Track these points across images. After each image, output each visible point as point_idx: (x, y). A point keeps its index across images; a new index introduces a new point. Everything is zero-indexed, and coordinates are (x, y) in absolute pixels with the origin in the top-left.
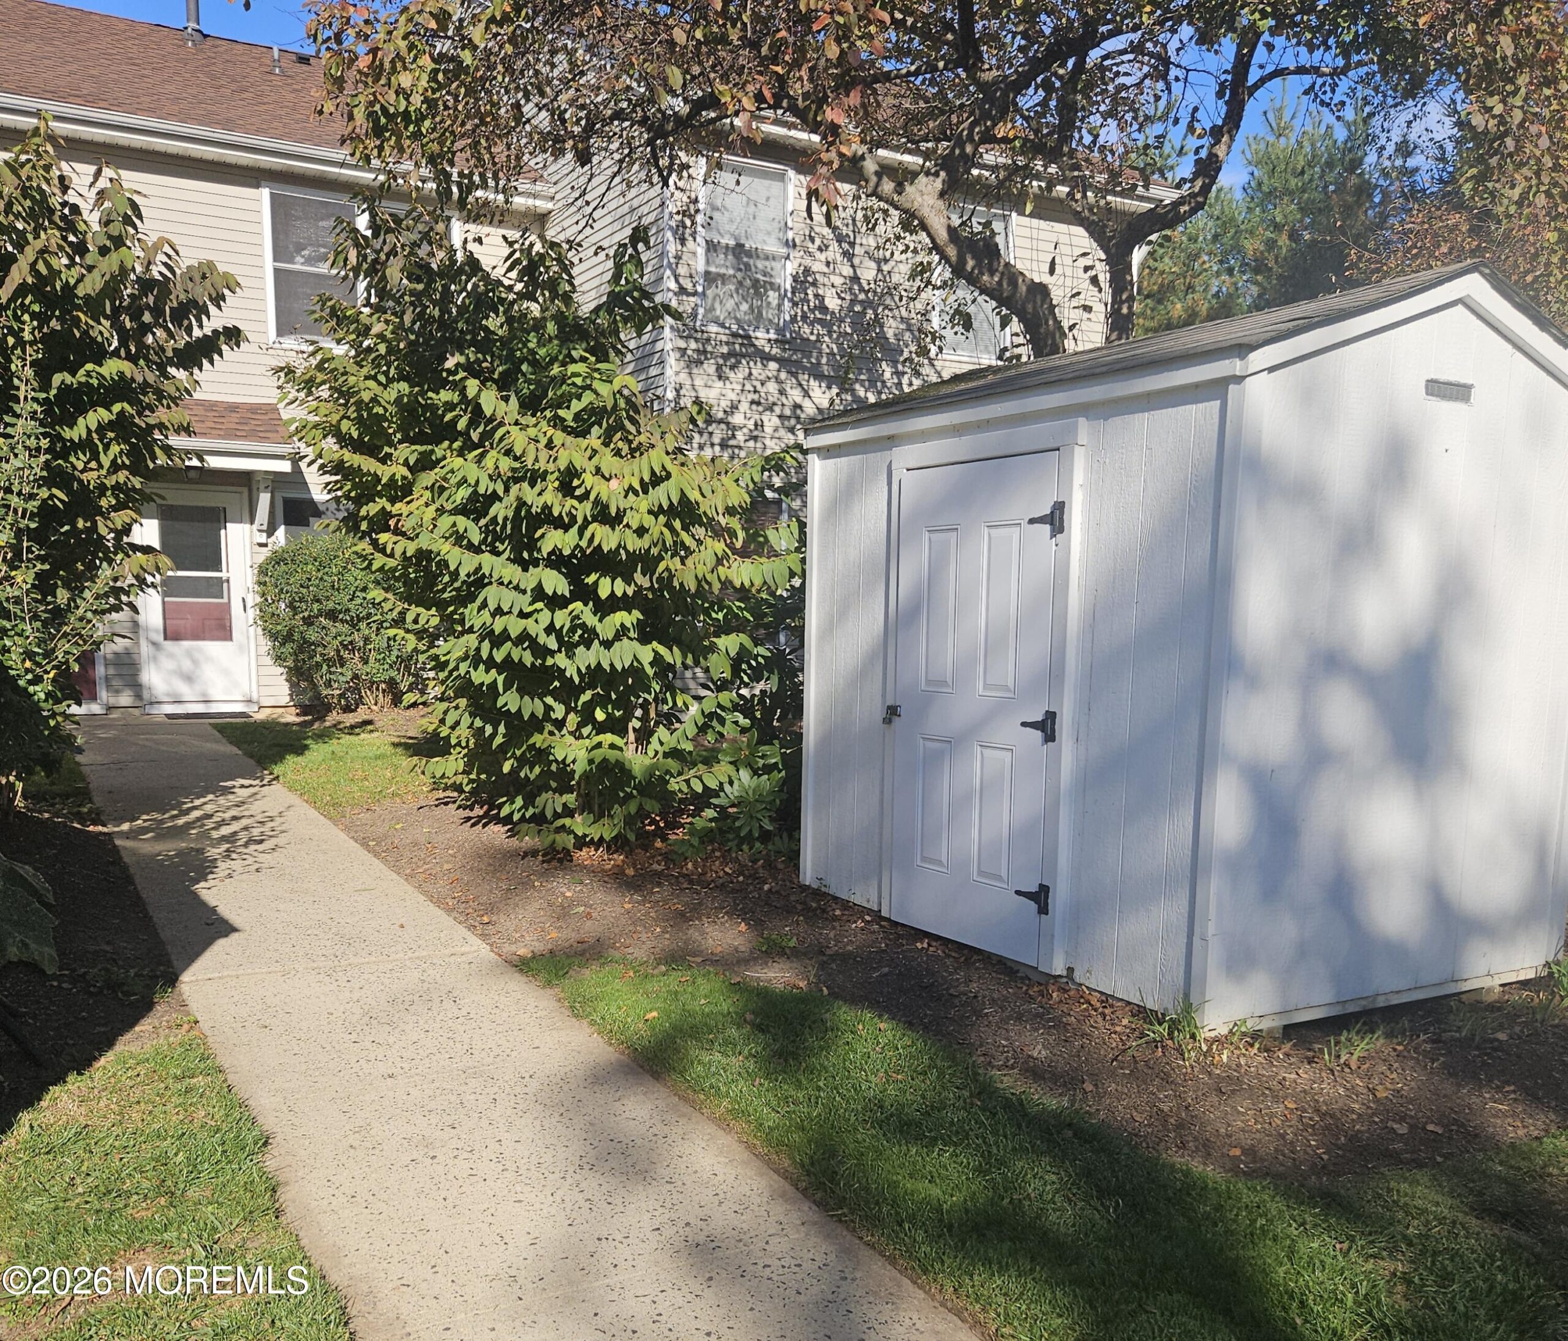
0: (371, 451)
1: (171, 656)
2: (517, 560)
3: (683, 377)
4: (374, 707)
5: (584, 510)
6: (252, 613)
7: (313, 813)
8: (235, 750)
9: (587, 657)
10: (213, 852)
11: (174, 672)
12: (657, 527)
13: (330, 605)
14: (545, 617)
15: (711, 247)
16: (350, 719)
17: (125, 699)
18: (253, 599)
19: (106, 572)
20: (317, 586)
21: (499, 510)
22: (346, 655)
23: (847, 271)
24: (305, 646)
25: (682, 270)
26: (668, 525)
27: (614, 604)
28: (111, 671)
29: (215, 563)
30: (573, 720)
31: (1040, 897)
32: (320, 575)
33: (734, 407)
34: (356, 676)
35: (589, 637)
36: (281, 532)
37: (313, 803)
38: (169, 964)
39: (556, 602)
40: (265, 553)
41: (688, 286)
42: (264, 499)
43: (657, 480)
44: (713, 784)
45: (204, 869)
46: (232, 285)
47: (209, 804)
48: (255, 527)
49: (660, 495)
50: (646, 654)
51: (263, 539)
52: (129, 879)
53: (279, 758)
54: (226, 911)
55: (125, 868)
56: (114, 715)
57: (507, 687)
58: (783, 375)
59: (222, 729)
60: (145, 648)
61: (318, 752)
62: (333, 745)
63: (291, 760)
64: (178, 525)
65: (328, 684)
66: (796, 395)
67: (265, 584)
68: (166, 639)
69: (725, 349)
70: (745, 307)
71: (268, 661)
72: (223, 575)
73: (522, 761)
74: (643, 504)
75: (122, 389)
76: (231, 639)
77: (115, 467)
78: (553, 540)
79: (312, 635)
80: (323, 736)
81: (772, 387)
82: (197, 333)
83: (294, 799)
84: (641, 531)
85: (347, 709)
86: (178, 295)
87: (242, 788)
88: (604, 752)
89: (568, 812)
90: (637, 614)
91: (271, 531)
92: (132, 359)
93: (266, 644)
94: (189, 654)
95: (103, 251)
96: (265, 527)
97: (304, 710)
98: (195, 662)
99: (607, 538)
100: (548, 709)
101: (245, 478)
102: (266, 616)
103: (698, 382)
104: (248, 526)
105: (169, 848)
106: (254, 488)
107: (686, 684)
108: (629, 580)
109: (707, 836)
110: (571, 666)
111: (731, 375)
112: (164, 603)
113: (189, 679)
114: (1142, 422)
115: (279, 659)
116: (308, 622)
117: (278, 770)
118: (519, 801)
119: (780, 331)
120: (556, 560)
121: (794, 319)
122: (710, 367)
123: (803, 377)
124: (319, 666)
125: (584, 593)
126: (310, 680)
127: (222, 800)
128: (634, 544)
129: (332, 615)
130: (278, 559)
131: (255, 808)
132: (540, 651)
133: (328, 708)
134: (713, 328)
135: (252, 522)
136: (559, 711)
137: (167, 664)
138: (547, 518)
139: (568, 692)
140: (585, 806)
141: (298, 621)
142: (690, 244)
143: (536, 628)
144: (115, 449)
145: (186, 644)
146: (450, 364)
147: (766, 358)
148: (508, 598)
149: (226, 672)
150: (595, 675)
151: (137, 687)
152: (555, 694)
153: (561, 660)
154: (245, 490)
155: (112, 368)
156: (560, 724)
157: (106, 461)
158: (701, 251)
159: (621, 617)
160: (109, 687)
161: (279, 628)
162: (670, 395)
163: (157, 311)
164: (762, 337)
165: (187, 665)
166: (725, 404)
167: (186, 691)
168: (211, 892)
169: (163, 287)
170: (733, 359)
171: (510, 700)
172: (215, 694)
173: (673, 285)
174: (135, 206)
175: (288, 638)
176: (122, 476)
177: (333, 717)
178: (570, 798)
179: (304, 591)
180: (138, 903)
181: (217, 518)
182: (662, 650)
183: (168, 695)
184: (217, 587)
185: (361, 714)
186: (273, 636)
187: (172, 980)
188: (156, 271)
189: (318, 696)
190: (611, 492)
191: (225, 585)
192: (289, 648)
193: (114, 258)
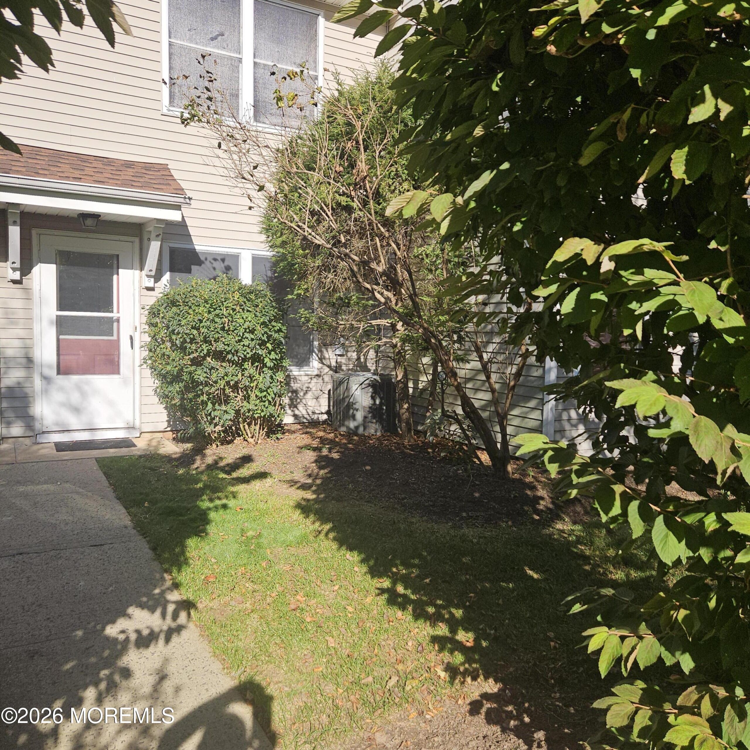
1: (61, 389)
4: (250, 440)
11: (63, 405)
13: (220, 346)
16: (229, 453)
17: (17, 429)
18: (142, 338)
20: (208, 328)
22: (231, 393)
28: (6, 403)
29: (106, 305)
32: (211, 317)
36: (167, 277)
40: (152, 297)
42: (155, 247)
48: (144, 273)
51: (150, 283)
60: (38, 383)
64: (74, 270)
65: (211, 421)
67: (155, 325)
68: (59, 373)
72: (114, 315)
76: (118, 373)
79: (200, 375)
85: (225, 441)
91: (158, 277)
93: (152, 382)
94: (79, 388)
96: (153, 273)
98: (84, 395)
101: (137, 230)
102: (156, 356)
104: (137, 272)
106: (145, 238)
107: (562, 426)
112: (58, 340)
113: (76, 410)
115: (165, 397)
116: (197, 362)
124: (204, 404)
129: (219, 356)
135: (141, 269)
137: (58, 396)
141: (187, 361)
145: (75, 378)
149: (111, 403)
151: (28, 418)
154: (137, 240)
160: (2, 419)
161: (169, 368)
165: (75, 398)
167: (73, 422)
172: (100, 423)
175: (177, 378)
179: (195, 332)
181: (111, 264)
183: (57, 424)
184: (107, 327)
185: (239, 446)
189: (201, 431)
191: (115, 324)
192: (177, 387)
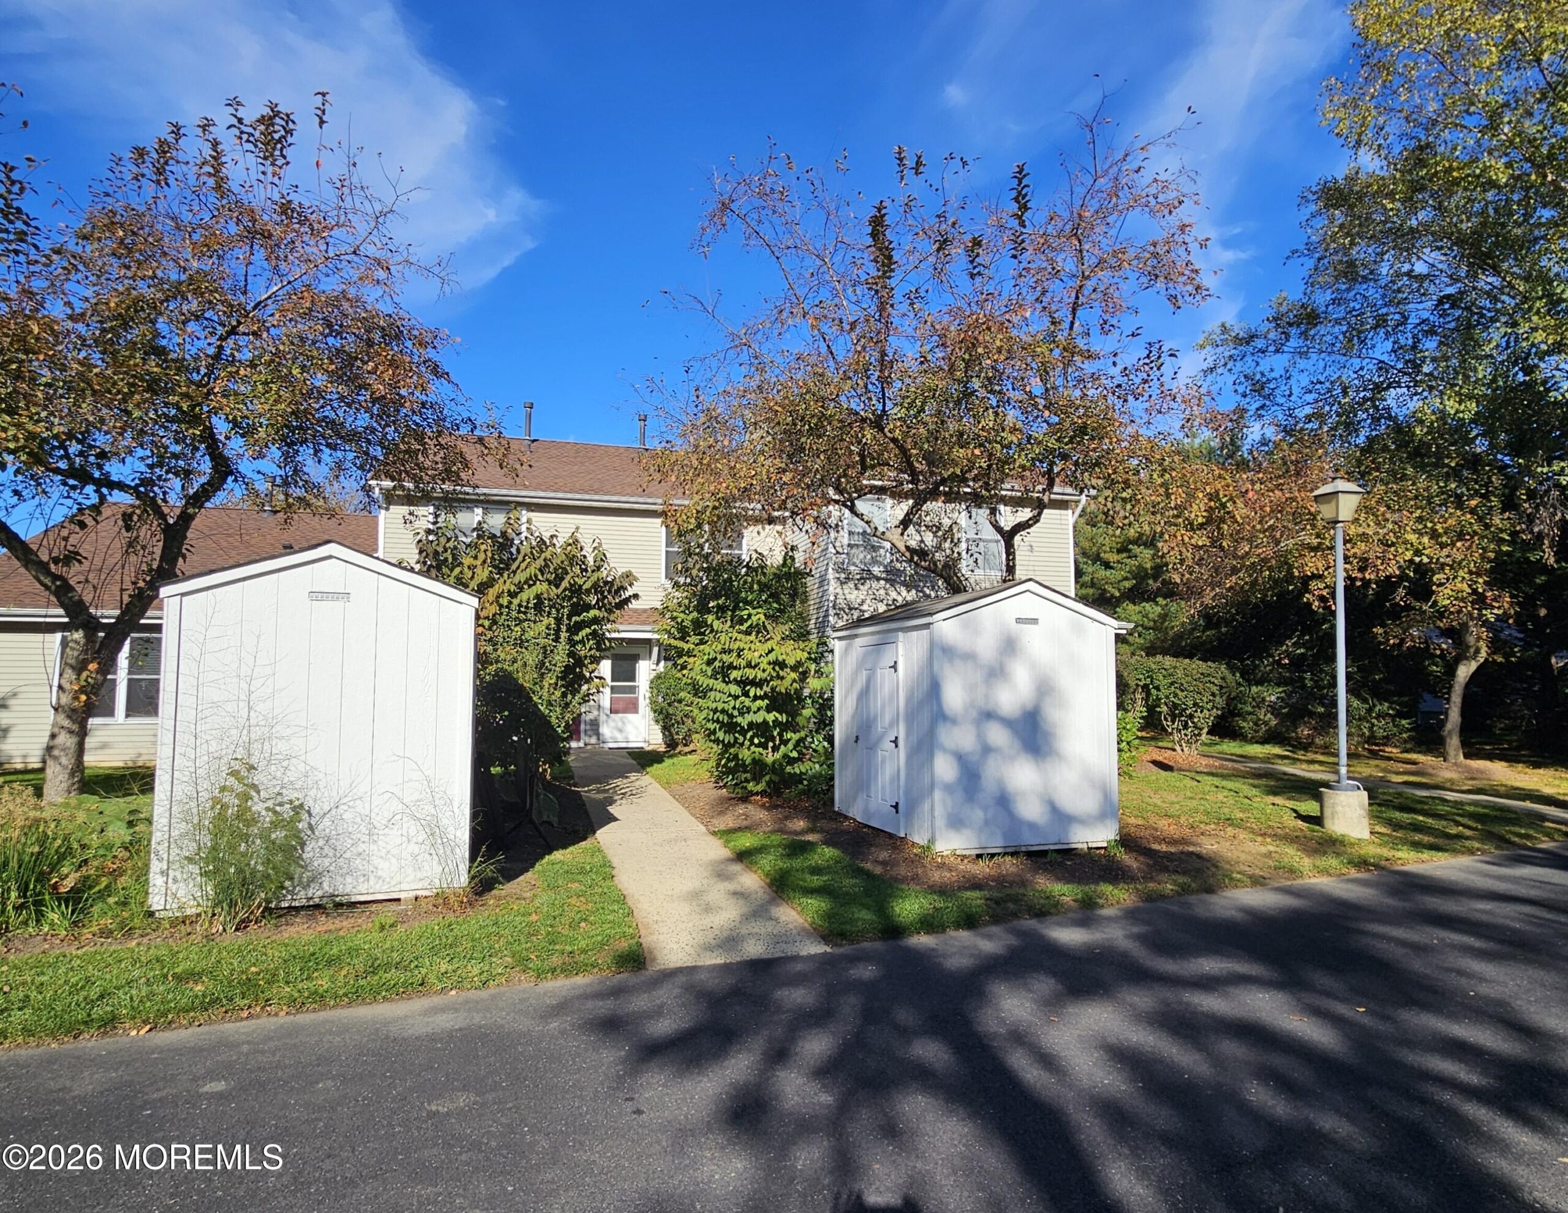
0: (682, 639)
1: (614, 720)
2: (724, 681)
3: (839, 590)
5: (743, 663)
6: (648, 701)
7: (658, 786)
8: (634, 762)
9: (749, 718)
10: (616, 797)
11: (614, 728)
12: (769, 668)
14: (732, 703)
15: (851, 533)
16: (687, 749)
17: (593, 740)
18: (648, 695)
19: (585, 687)
20: (674, 688)
21: (717, 664)
22: (685, 719)
23: (919, 538)
24: (668, 716)
25: (837, 544)
26: (774, 669)
27: (756, 698)
28: (588, 727)
29: (632, 678)
30: (747, 743)
31: (896, 807)
33: (863, 602)
34: (690, 730)
35: (749, 710)
36: (662, 663)
37: (659, 782)
38: (593, 826)
39: (736, 697)
40: (654, 674)
41: (840, 550)
42: (656, 650)
43: (771, 651)
44: (804, 770)
45: (612, 802)
46: (636, 579)
47: (619, 782)
48: (651, 662)
49: (772, 657)
50: (770, 717)
51: (654, 667)
52: (584, 805)
53: (651, 765)
54: (616, 815)
55: (583, 801)
56: (589, 747)
57: (720, 729)
58: (888, 586)
59: (630, 754)
60: (603, 718)
61: (668, 762)
62: (675, 760)
63: (656, 765)
64: (620, 663)
65: (677, 733)
66: (894, 595)
67: (653, 688)
68: (611, 713)
69: (858, 577)
70: (869, 557)
71: (652, 723)
72: (636, 684)
73: (729, 760)
74: (765, 660)
75: (596, 621)
76: (638, 713)
77: (591, 649)
78: (735, 674)
79: (671, 711)
80: (671, 757)
81: (882, 592)
82: (623, 597)
83: (652, 781)
84: (764, 671)
85: (686, 745)
86: (617, 584)
87: (633, 776)
88: (757, 756)
89: (747, 781)
90: (767, 701)
91: (657, 664)
92: (600, 609)
93: (652, 715)
94: (621, 719)
95: (593, 571)
96: (655, 662)
97: (668, 746)
98: (623, 723)
99: (751, 673)
100: (736, 739)
101: (648, 642)
102: (653, 702)
103: (846, 592)
104: (648, 662)
105: (601, 796)
106: (652, 645)
108: (761, 689)
109: (803, 792)
110: (744, 721)
111: (861, 587)
112: (612, 697)
113: (621, 731)
114: (915, 634)
115: (657, 721)
116: (669, 705)
117: (648, 769)
118: (731, 777)
119: (885, 567)
120: (737, 682)
121: (892, 561)
122: (851, 585)
123: (897, 587)
124: (673, 725)
125: (746, 694)
126: (669, 731)
127: (625, 781)
128: (760, 675)
129: (680, 702)
130: (658, 677)
131: (637, 784)
132: (731, 716)
133: (677, 745)
134: (852, 568)
135: (650, 660)
136: (741, 739)
137: (612, 724)
138: (732, 667)
139: (743, 732)
140: (754, 779)
141: (665, 705)
142: (841, 532)
143: (728, 707)
144: (591, 642)
145: (620, 715)
146: (711, 604)
147: (878, 579)
148: (719, 695)
149: (637, 728)
150: (751, 725)
151: (598, 734)
152: (738, 732)
153: (739, 720)
154: (648, 647)
155: (593, 613)
156: (742, 744)
157: (588, 647)
158: (846, 535)
159: (759, 703)
160: (586, 734)
161: (658, 708)
162: (832, 598)
163: (609, 592)
164: (876, 570)
165: (620, 724)
166: (859, 601)
167: (619, 737)
168: (612, 809)
169: (612, 583)
170: (862, 580)
171: (720, 735)
172: (631, 738)
173: (834, 551)
174: (604, 555)
175: (661, 712)
176: (592, 652)
177: (679, 748)
178: (748, 775)
179: (668, 691)
180: (586, 812)
181: (635, 658)
182: (777, 715)
183: (611, 739)
184: (632, 690)
185: (691, 747)
186: (655, 712)
187: (594, 833)
188: (609, 579)
189: (673, 739)
190: (754, 657)
191: (637, 689)
192: (661, 716)
193: (596, 575)
